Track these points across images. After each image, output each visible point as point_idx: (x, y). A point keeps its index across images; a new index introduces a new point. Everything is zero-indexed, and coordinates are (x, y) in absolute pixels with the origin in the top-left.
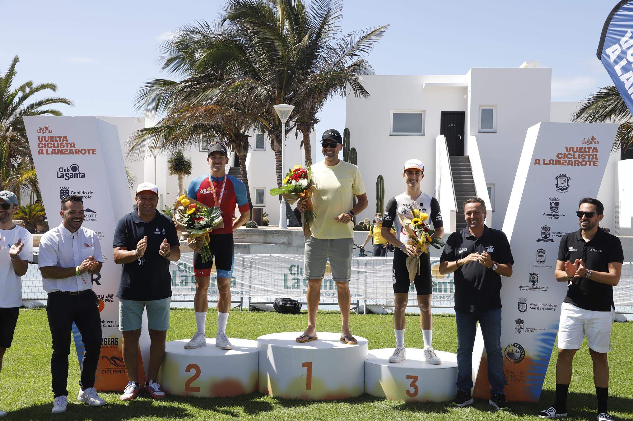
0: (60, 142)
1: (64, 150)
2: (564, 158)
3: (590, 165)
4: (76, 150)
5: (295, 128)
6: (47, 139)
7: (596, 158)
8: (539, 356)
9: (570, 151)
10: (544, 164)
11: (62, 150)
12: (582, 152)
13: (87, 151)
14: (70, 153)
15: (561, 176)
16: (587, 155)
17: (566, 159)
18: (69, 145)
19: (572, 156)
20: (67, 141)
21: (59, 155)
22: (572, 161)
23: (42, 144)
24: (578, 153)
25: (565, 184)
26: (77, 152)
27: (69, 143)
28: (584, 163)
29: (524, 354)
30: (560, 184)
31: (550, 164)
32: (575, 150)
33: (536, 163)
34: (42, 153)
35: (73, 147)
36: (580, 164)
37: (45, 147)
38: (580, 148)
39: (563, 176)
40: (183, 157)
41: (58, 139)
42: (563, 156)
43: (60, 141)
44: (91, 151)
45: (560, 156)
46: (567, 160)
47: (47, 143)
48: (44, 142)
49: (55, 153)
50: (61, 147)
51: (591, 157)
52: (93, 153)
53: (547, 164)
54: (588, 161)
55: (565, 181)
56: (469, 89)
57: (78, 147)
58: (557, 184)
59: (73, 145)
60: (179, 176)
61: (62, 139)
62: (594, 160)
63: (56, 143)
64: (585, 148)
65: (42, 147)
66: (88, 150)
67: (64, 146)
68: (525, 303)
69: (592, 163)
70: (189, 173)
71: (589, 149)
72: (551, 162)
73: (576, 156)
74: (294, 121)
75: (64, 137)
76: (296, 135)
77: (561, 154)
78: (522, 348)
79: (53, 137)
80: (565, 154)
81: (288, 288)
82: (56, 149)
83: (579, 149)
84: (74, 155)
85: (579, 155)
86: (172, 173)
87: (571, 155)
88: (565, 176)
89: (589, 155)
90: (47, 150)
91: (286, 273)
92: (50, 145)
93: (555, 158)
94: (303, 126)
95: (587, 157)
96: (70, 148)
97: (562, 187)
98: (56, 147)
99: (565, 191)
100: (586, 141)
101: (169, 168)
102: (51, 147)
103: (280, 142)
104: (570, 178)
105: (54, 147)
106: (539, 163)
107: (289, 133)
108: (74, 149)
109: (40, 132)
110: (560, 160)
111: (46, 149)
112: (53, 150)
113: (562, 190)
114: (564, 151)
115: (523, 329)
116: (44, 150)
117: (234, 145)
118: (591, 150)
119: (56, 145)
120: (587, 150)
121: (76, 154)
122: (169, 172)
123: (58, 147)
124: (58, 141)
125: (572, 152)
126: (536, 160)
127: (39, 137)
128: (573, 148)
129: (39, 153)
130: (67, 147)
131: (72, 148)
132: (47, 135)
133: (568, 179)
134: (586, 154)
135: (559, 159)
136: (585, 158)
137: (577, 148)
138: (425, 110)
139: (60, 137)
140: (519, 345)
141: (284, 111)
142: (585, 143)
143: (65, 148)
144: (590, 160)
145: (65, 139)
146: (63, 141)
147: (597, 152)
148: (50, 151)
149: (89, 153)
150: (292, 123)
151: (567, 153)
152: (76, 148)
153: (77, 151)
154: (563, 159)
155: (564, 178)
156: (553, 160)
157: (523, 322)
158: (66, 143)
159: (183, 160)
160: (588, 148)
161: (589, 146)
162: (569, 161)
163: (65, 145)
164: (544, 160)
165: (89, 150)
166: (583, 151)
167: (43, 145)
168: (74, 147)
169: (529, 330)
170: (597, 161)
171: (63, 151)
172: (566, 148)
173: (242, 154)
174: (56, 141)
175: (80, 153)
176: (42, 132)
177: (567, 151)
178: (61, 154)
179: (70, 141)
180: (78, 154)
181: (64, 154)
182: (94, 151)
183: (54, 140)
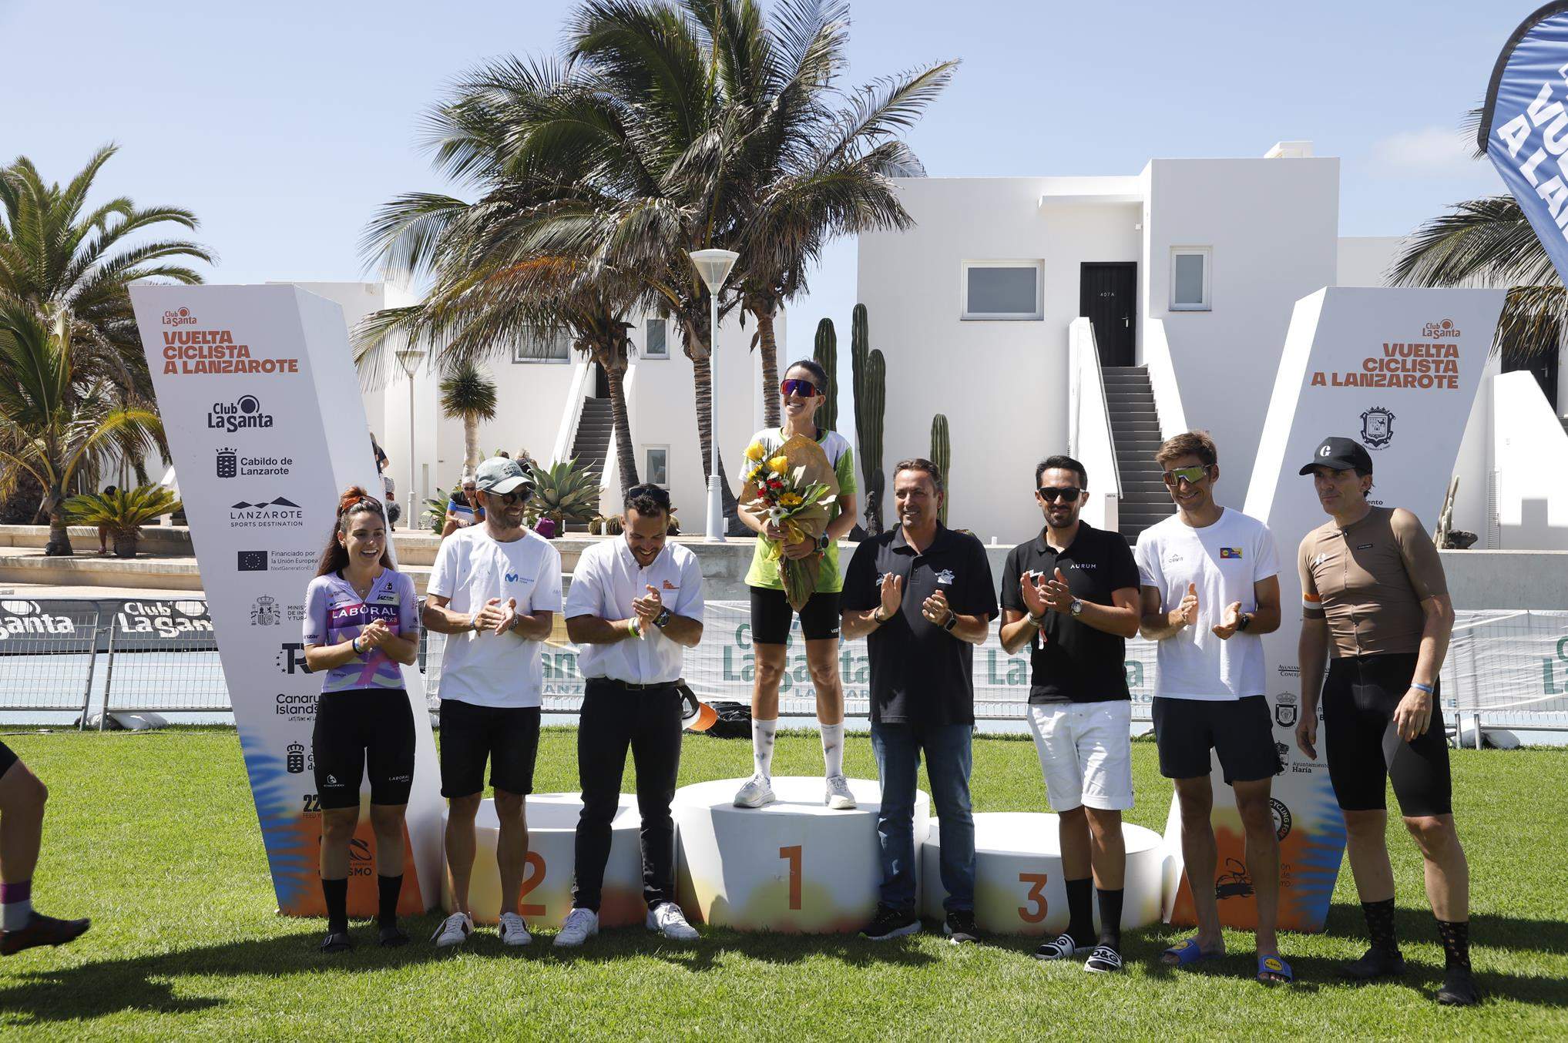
0: (214, 346)
1: (224, 362)
2: (1381, 369)
3: (1440, 385)
5: (739, 305)
6: (184, 339)
7: (1455, 370)
8: (1323, 827)
9: (1393, 354)
10: (1335, 383)
11: (219, 362)
12: (1422, 356)
13: (278, 365)
14: (237, 370)
15: (1373, 411)
16: (1433, 362)
17: (1385, 371)
18: (236, 352)
19: (1398, 366)
20: (231, 342)
21: (214, 375)
22: (1398, 377)
23: (174, 349)
24: (1412, 357)
25: (1383, 430)
26: (255, 366)
27: (235, 347)
28: (1425, 381)
29: (1290, 824)
30: (1371, 430)
31: (1347, 383)
32: (1406, 351)
33: (1315, 382)
34: (175, 371)
35: (243, 355)
36: (1416, 384)
37: (181, 357)
38: (1417, 346)
39: (1378, 411)
40: (476, 375)
41: (209, 338)
42: (1377, 365)
43: (214, 341)
44: (286, 365)
45: (1371, 365)
46: (1389, 374)
47: (184, 346)
48: (177, 344)
50: (216, 356)
51: (1442, 366)
53: (1340, 384)
54: (1436, 377)
55: (1382, 423)
56: (1147, 210)
57: (257, 355)
58: (1365, 430)
59: (244, 351)
60: (467, 418)
61: (218, 337)
62: (1451, 373)
63: (206, 347)
64: (1428, 346)
65: (174, 356)
66: (278, 361)
67: (223, 354)
68: (1292, 706)
69: (1445, 382)
70: (489, 413)
71: (1439, 347)
72: (1351, 380)
73: (1409, 365)
74: (736, 289)
76: (742, 321)
77: (1374, 361)
78: (1285, 808)
79: (199, 333)
80: (1382, 361)
81: (733, 678)
82: (207, 361)
83: (1415, 349)
84: (247, 374)
85: (1414, 362)
86: (449, 414)
87: (1397, 362)
88: (1383, 411)
89: (1438, 363)
90: (185, 364)
91: (728, 643)
92: (191, 352)
93: (1359, 370)
94: (757, 300)
95: (1433, 366)
97: (1375, 436)
98: (205, 357)
99: (1382, 445)
100: (1431, 330)
101: (444, 402)
102: (195, 356)
103: (705, 338)
104: (1393, 417)
105: (202, 356)
106: (1323, 383)
107: (726, 316)
108: (246, 360)
109: (169, 322)
110: (1372, 375)
111: (181, 361)
112: (198, 363)
113: (1376, 444)
114: (1380, 354)
115: (1287, 764)
116: (179, 363)
117: (597, 345)
118: (1443, 351)
119: (206, 352)
120: (1433, 351)
121: (251, 371)
122: (443, 411)
124: (209, 342)
125: (1398, 356)
126: (1316, 375)
127: (166, 334)
128: (1402, 346)
129: (167, 371)
130: (232, 355)
131: (243, 358)
132: (184, 328)
133: (1391, 418)
134: (1430, 359)
135: (1369, 373)
136: (1429, 369)
137: (1410, 346)
138: (1043, 260)
139: (214, 334)
140: (1277, 801)
141: (715, 265)
142: (1430, 335)
143: (227, 358)
144: (1441, 373)
145: (226, 336)
146: (222, 341)
147: (1456, 355)
148: (192, 364)
149: (282, 370)
150: (731, 294)
151: (1387, 359)
154: (1377, 372)
155: (1381, 417)
156: (1354, 375)
157: (1287, 749)
158: (228, 347)
159: (475, 381)
160: (1434, 346)
161: (1439, 342)
162: (1392, 377)
163: (227, 352)
164: (1335, 376)
165: (282, 362)
166: (1424, 352)
167: (177, 353)
168: (247, 355)
169: (1302, 767)
170: (1456, 377)
171: (223, 365)
172: (1386, 346)
173: (614, 367)
174: (205, 341)
176: (172, 323)
177: (1387, 354)
178: (218, 371)
179: (236, 342)
180: (258, 371)
181: (225, 372)
182: (292, 365)
183: (201, 339)
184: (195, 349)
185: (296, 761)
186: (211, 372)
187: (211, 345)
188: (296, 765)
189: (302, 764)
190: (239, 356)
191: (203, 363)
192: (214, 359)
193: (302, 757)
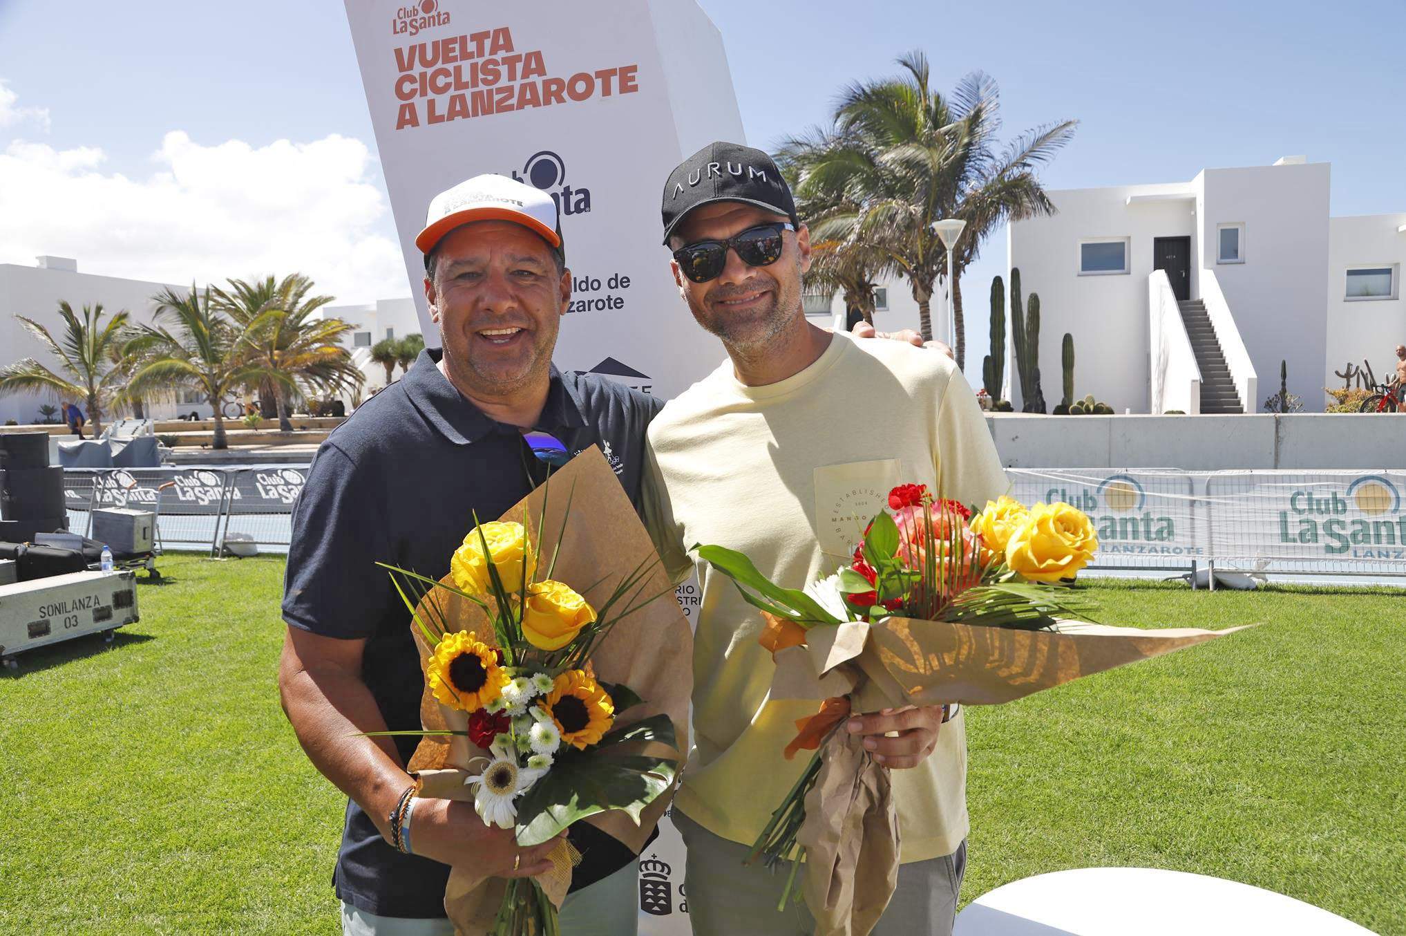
0: (480, 61)
1: (499, 91)
4: (547, 84)
6: (429, 56)
11: (490, 92)
13: (598, 83)
14: (522, 104)
18: (519, 67)
20: (511, 50)
21: (481, 119)
23: (412, 79)
26: (556, 91)
27: (518, 58)
34: (416, 119)
35: (533, 72)
37: (423, 94)
41: (472, 47)
43: (481, 53)
44: (615, 81)
47: (430, 71)
48: (417, 69)
49: (464, 114)
50: (485, 82)
52: (624, 89)
57: (559, 67)
59: (535, 62)
61: (488, 43)
63: (466, 66)
65: (414, 91)
66: (598, 74)
67: (497, 76)
75: (497, 32)
79: (453, 40)
82: (468, 93)
84: (543, 108)
90: (431, 104)
92: (441, 81)
96: (523, 78)
98: (465, 86)
102: (448, 86)
105: (460, 85)
108: (539, 81)
109: (402, 30)
111: (425, 99)
112: (453, 99)
116: (420, 104)
119: (466, 76)
121: (548, 102)
123: (475, 84)
127: (399, 53)
129: (401, 124)
130: (512, 77)
131: (534, 78)
132: (429, 36)
139: (479, 38)
143: (504, 82)
145: (502, 38)
146: (494, 51)
148: (443, 104)
149: (607, 91)
152: (549, 76)
153: (554, 88)
158: (505, 60)
163: (504, 70)
165: (605, 75)
167: (419, 85)
168: (541, 71)
171: (496, 97)
174: (465, 55)
175: (565, 94)
176: (409, 29)
178: (487, 111)
179: (521, 47)
180: (560, 100)
181: (501, 109)
182: (626, 78)
183: (457, 53)
184: (446, 73)
185: (656, 891)
186: (475, 114)
187: (475, 60)
188: (656, 899)
189: (668, 899)
190: (525, 76)
191: (462, 98)
192: (482, 87)
193: (668, 885)
